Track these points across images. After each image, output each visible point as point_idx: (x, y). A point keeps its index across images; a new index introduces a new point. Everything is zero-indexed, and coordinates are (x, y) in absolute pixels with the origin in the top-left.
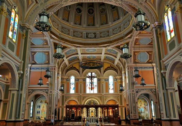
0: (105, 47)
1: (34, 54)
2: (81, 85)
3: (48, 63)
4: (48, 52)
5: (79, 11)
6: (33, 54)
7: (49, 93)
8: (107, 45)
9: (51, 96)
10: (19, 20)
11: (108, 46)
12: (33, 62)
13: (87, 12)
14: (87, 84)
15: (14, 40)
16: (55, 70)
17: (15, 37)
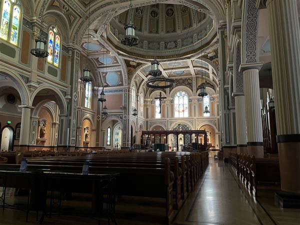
0: (189, 58)
1: (106, 75)
2: (168, 107)
3: (122, 85)
4: (120, 72)
5: (154, 14)
6: (104, 75)
7: (124, 118)
8: (190, 55)
9: (125, 122)
10: (61, 41)
11: (192, 56)
12: (105, 84)
13: (165, 14)
14: (175, 106)
15: (56, 64)
16: (129, 92)
17: (58, 60)
